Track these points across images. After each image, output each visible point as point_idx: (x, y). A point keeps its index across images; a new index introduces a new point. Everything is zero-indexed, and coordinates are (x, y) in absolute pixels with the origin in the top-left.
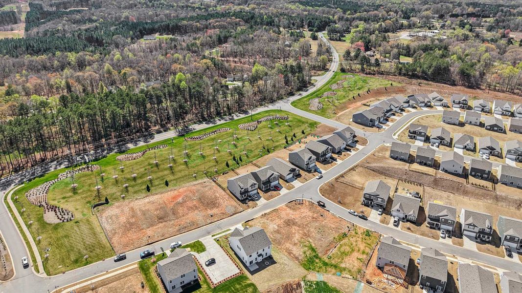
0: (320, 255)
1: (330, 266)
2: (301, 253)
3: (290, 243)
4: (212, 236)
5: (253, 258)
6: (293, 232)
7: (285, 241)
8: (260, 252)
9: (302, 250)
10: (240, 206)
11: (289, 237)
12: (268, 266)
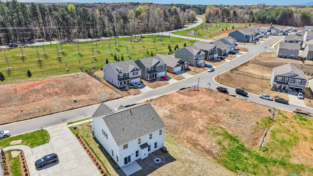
0: (246, 145)
1: (272, 163)
2: (214, 144)
3: (192, 131)
4: (68, 124)
5: (130, 151)
6: (194, 117)
7: (183, 128)
8: (145, 139)
9: (214, 139)
10: (118, 94)
11: (189, 124)
12: (160, 165)
